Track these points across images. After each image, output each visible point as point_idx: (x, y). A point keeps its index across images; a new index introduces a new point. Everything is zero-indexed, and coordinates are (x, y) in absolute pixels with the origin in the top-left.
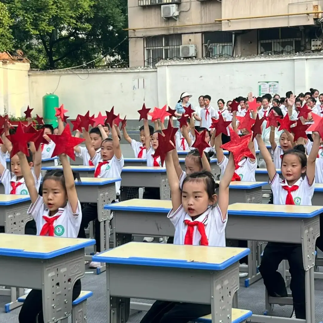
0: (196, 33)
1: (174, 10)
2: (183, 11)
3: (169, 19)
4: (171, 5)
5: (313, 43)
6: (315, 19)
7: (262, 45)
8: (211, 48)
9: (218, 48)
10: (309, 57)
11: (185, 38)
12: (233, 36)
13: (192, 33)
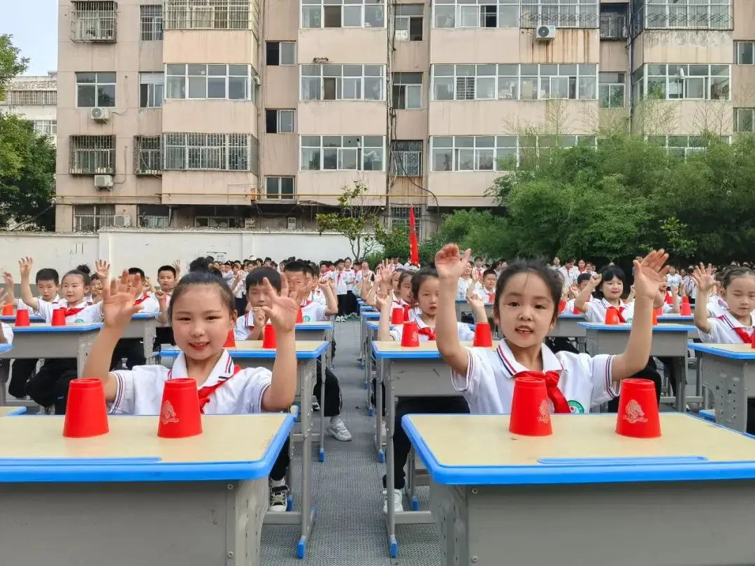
0: (131, 204)
1: (108, 181)
2: (118, 183)
3: (102, 189)
4: (105, 176)
5: (246, 222)
6: (252, 201)
7: (198, 220)
8: (146, 220)
9: (153, 220)
10: (256, 232)
11: (118, 209)
12: (170, 210)
13: (127, 204)
